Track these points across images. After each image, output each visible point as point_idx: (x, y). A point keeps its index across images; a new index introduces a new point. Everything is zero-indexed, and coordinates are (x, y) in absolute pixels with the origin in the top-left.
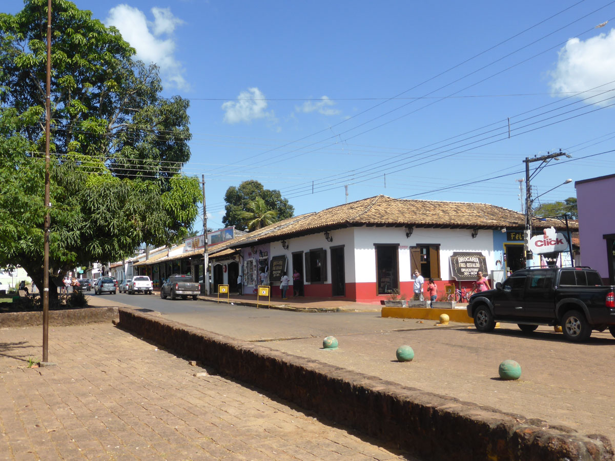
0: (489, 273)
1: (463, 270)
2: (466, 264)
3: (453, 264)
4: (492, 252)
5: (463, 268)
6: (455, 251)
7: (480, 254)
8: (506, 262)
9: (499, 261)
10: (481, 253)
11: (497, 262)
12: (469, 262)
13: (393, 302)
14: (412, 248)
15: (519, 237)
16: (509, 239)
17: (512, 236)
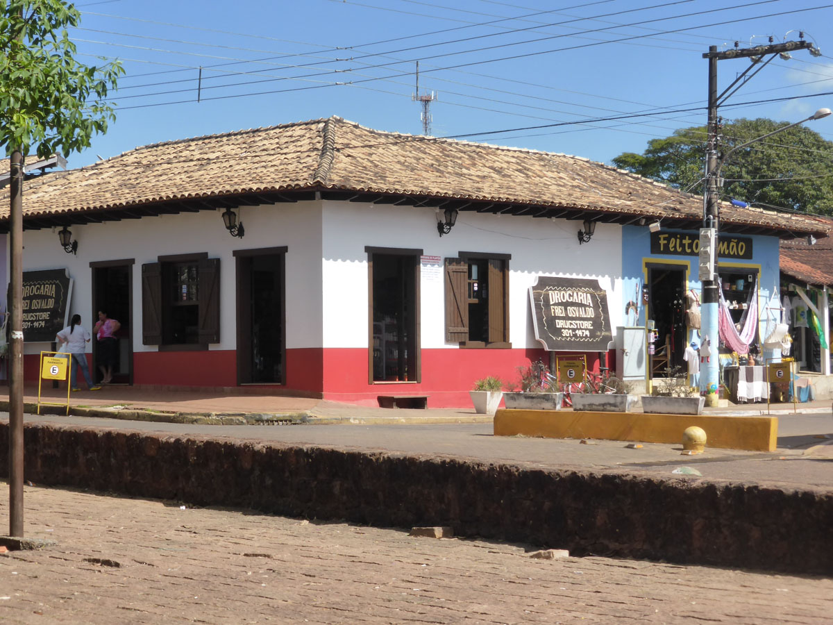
0: (614, 333)
1: (560, 324)
2: (566, 309)
3: (537, 306)
4: (619, 282)
5: (560, 318)
6: (541, 274)
7: (594, 285)
8: (647, 307)
9: (633, 304)
10: (597, 281)
11: (629, 305)
12: (573, 304)
13: (527, 397)
14: (449, 261)
15: (675, 247)
16: (655, 248)
17: (662, 242)
